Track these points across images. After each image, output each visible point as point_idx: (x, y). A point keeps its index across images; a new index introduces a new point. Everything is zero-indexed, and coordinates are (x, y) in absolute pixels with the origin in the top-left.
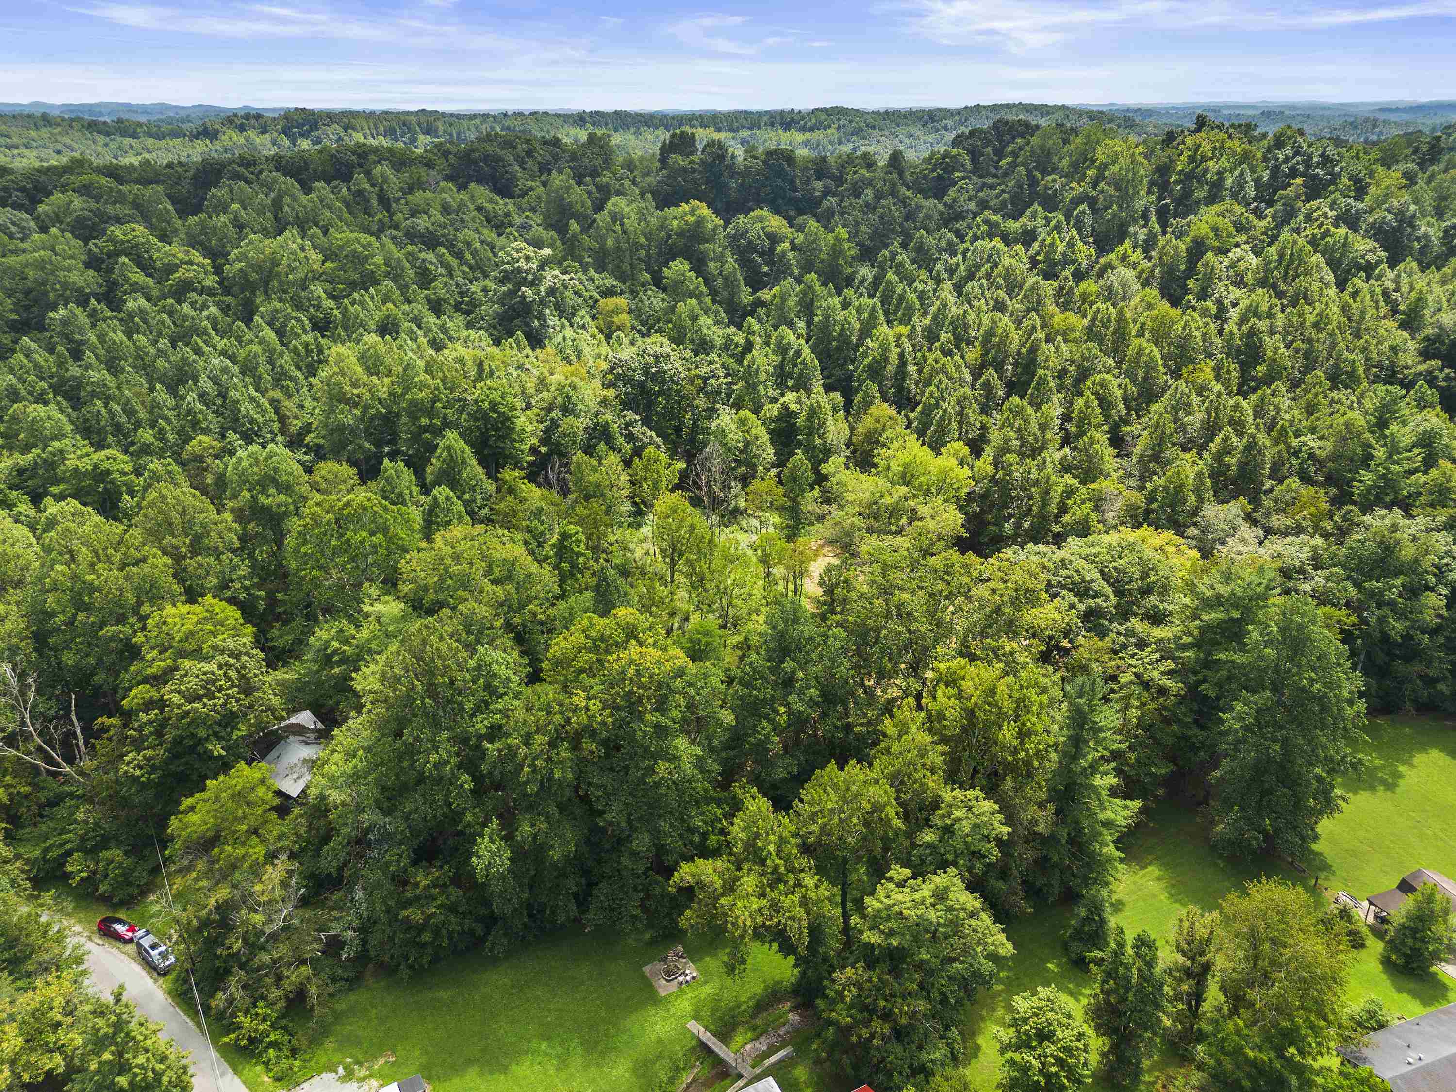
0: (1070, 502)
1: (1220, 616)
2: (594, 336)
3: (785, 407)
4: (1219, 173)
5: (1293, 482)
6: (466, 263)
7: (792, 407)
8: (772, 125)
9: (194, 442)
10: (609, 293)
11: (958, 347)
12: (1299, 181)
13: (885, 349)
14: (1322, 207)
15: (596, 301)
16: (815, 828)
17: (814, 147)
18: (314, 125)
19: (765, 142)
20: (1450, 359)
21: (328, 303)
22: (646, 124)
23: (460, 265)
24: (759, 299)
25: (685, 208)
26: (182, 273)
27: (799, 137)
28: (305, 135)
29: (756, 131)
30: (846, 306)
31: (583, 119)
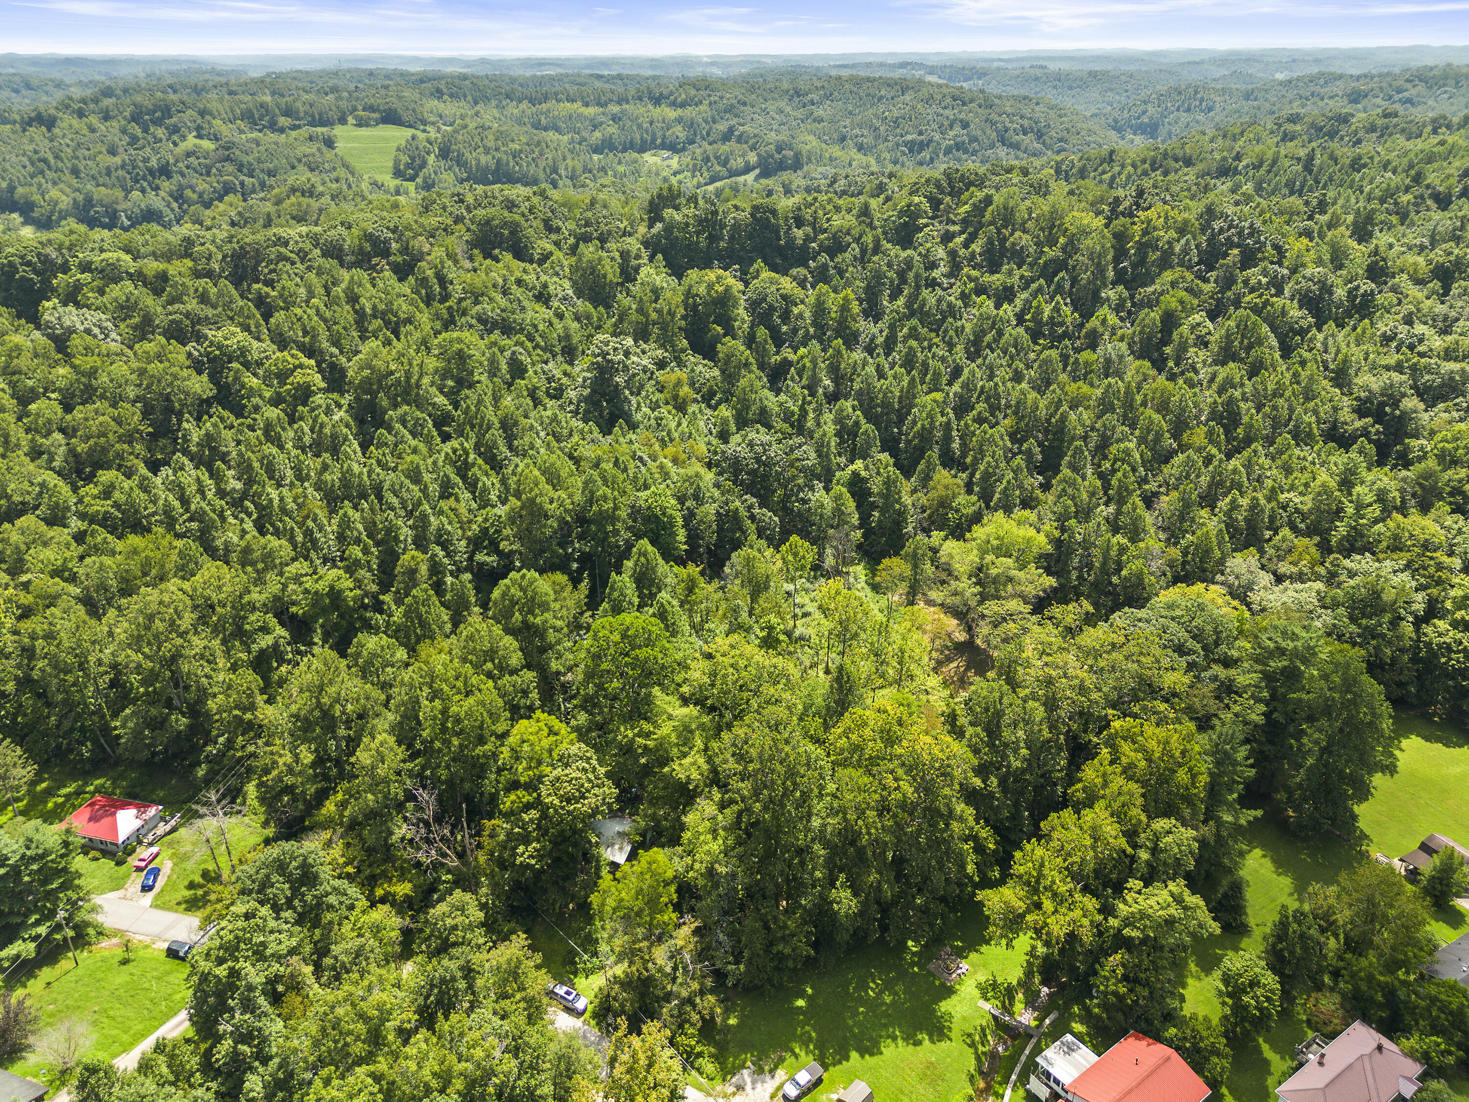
0: (1124, 558)
2: (669, 413)
5: (1286, 532)
7: (863, 474)
8: (640, 99)
9: (407, 557)
12: (1236, 251)
17: (691, 125)
18: (167, 112)
19: (637, 118)
20: (1379, 416)
21: (440, 400)
22: (508, 96)
23: (534, 348)
24: (785, 358)
25: (711, 275)
26: (298, 378)
27: (671, 114)
28: (158, 122)
29: (625, 106)
30: (881, 375)
31: (439, 91)
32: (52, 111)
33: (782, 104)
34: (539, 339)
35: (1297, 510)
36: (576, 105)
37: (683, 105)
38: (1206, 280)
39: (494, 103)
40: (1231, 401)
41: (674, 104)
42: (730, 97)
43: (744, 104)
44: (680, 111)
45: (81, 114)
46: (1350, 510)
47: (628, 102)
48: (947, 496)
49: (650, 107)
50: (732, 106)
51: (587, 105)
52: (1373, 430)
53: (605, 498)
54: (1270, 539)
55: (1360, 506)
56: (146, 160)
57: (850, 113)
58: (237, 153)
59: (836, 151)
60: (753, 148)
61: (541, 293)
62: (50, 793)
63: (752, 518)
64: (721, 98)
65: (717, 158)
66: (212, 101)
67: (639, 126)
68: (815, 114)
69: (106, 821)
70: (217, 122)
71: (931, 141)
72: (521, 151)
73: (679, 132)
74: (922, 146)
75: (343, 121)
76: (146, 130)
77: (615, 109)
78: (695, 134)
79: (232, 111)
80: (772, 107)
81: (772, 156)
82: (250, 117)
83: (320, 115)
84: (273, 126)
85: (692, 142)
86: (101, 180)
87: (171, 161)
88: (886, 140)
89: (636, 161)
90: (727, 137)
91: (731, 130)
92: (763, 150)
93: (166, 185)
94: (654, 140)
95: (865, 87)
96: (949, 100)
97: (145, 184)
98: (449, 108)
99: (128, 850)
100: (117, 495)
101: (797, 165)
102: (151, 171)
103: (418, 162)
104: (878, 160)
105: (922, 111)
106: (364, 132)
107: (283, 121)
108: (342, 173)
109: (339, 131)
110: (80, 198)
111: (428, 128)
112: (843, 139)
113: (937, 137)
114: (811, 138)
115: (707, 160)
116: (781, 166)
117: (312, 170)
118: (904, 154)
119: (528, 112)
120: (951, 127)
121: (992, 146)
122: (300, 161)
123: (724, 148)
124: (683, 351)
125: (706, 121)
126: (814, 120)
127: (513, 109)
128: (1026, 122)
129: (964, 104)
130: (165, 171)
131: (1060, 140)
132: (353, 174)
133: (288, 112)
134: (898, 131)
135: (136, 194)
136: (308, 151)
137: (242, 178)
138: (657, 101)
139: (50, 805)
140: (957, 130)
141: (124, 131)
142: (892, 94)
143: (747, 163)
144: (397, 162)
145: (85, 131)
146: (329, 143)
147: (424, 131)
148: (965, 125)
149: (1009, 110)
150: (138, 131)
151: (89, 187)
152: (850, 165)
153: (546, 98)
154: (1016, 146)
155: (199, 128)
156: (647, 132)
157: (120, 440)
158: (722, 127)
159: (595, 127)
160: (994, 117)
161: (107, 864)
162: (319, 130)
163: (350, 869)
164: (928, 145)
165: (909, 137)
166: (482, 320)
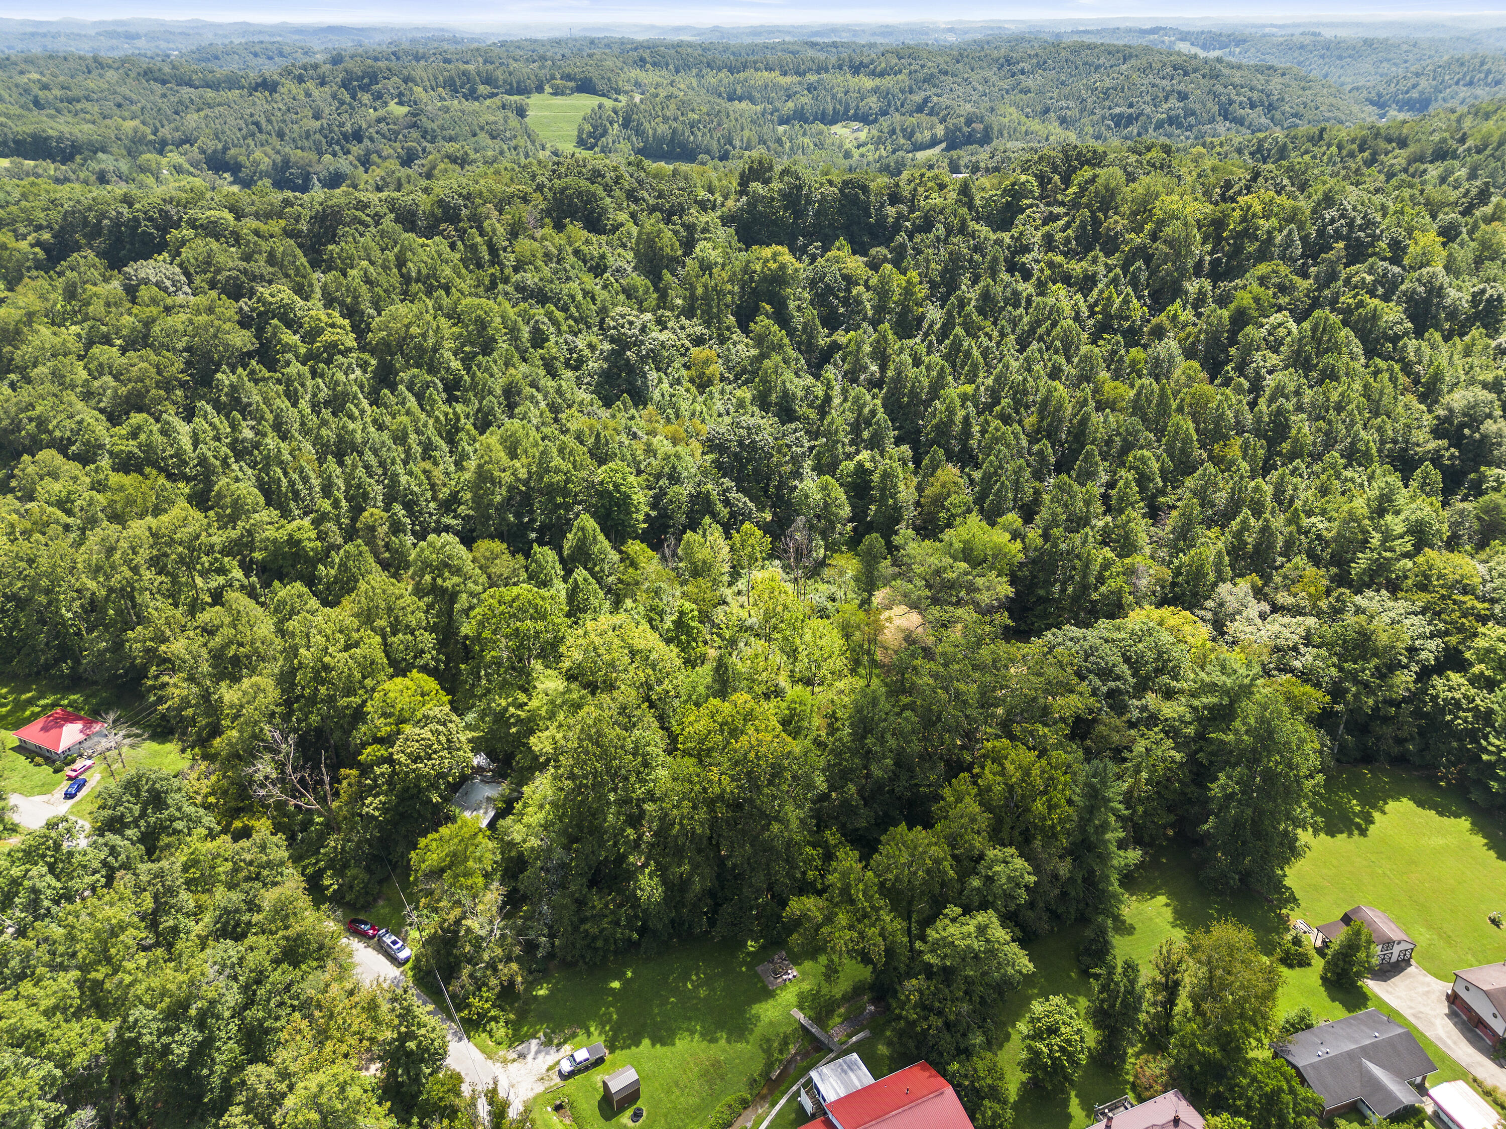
0: (1107, 574)
1: (1215, 700)
2: (688, 390)
3: (860, 465)
4: (1268, 232)
5: (1300, 560)
6: (571, 317)
7: (867, 465)
8: (840, 68)
9: (366, 514)
10: (699, 341)
11: (1017, 412)
12: (1341, 245)
13: (951, 411)
14: (1361, 273)
15: (688, 349)
16: (890, 876)
17: (884, 95)
18: (374, 78)
19: (832, 88)
20: (1456, 439)
21: (456, 364)
22: (708, 65)
23: (566, 319)
24: (835, 342)
25: (767, 252)
26: (328, 336)
27: (868, 83)
28: (365, 88)
29: (824, 75)
30: (917, 362)
31: (642, 60)
32: (276, 77)
33: (988, 74)
34: (573, 309)
35: (1319, 537)
36: (773, 74)
37: (882, 75)
38: (1305, 276)
39: (695, 71)
40: (1280, 412)
41: (873, 74)
42: (931, 67)
43: (946, 73)
44: (878, 81)
45: (300, 80)
46: (1376, 539)
47: (827, 71)
48: (941, 494)
49: (848, 76)
50: (932, 76)
51: (785, 74)
52: (1447, 454)
53: (557, 471)
54: (1282, 566)
55: (1387, 536)
56: (342, 125)
57: (1063, 83)
58: (424, 119)
59: (1035, 125)
60: (943, 121)
61: (598, 265)
62: (30, 702)
63: (727, 503)
64: (923, 66)
65: (903, 130)
66: (419, 70)
67: (834, 97)
68: (1023, 85)
69: (54, 732)
70: (418, 90)
71: (1141, 114)
72: (699, 121)
73: (873, 103)
74: (1130, 120)
75: (540, 89)
76: (354, 97)
77: (812, 78)
78: (889, 105)
79: (436, 79)
80: (975, 78)
81: (960, 130)
82: (451, 85)
83: (518, 83)
84: (472, 95)
85: (885, 113)
86: (300, 144)
87: (364, 126)
88: (1093, 113)
89: (821, 133)
90: (920, 109)
91: (926, 100)
92: (951, 122)
93: (356, 149)
94: (847, 110)
95: (1083, 54)
96: (1169, 70)
97: (337, 148)
98: (649, 77)
99: (68, 760)
100: (143, 437)
101: (986, 139)
102: (345, 136)
103: (600, 130)
104: (1080, 135)
105: (1138, 81)
106: (559, 100)
107: (482, 89)
108: (522, 141)
109: (534, 101)
110: (279, 159)
111: (620, 98)
112: (1047, 111)
113: (1148, 110)
114: (1013, 110)
115: (893, 132)
116: (969, 140)
117: (493, 138)
118: (1109, 128)
119: (725, 81)
120: (1166, 99)
121: (1212, 120)
122: (482, 128)
123: (912, 120)
124: (728, 328)
125: (902, 91)
126: (1021, 92)
127: (711, 78)
128: (1255, 96)
129: (1186, 74)
130: (357, 136)
131: (1295, 115)
132: (533, 142)
133: (488, 80)
134: (1107, 103)
135: (328, 157)
136: (492, 118)
137: (425, 144)
138: (856, 69)
139: (28, 713)
140: (1173, 102)
141: (334, 96)
142: (1112, 62)
143: (934, 136)
144: (580, 131)
145: (302, 97)
146: (521, 112)
147: (616, 100)
148: (1183, 97)
149: (1237, 80)
150: (347, 97)
151: (287, 149)
152: (1047, 139)
153: (745, 67)
154: (1240, 121)
155: (400, 95)
156: (840, 102)
157: (158, 387)
158: (918, 98)
159: (789, 97)
160: (1219, 88)
161: (47, 770)
162: (516, 98)
163: (212, 799)
164: (1137, 119)
165: (1117, 110)
166: (520, 288)
